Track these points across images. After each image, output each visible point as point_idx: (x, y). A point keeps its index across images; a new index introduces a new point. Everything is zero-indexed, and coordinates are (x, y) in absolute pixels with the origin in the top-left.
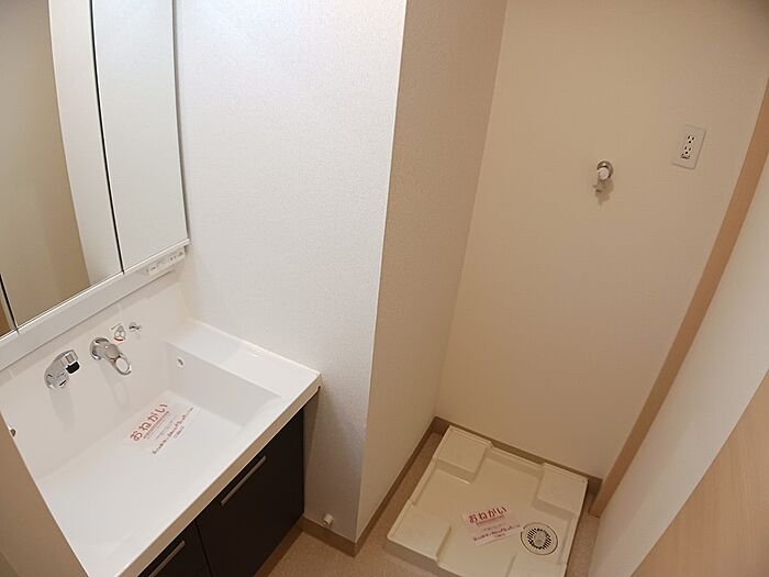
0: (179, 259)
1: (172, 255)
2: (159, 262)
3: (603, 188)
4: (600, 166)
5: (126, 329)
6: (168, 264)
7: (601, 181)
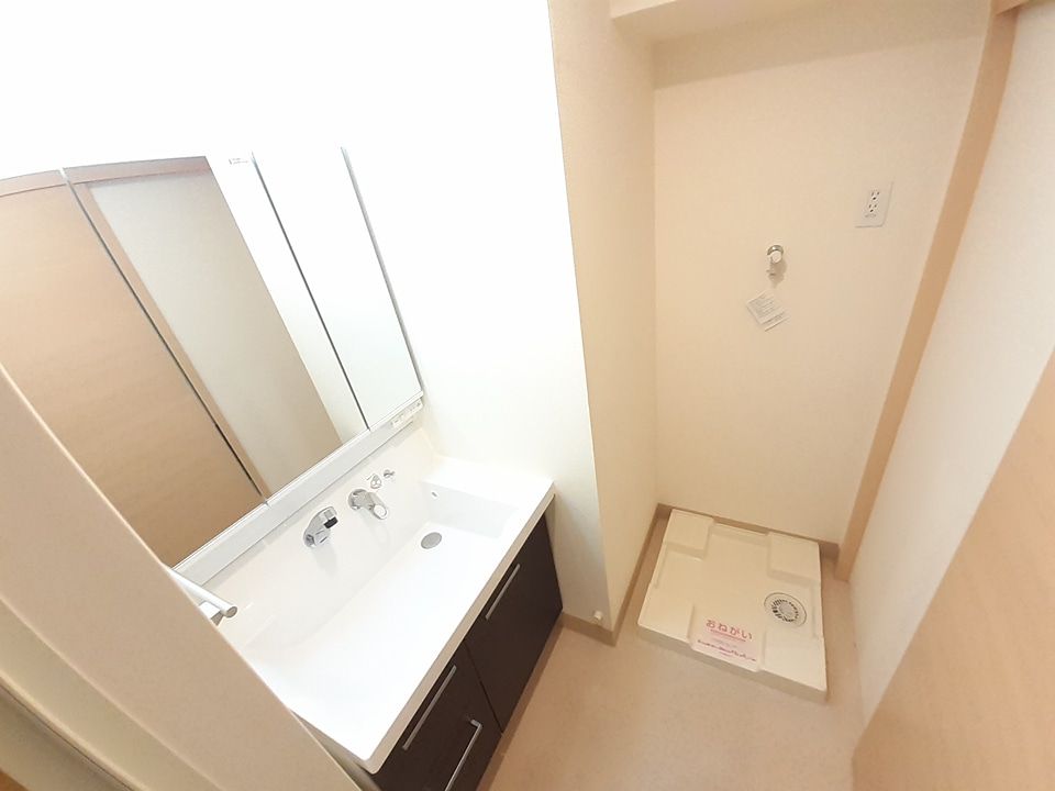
0: (418, 409)
1: (411, 407)
2: (400, 415)
3: (777, 271)
4: (770, 252)
5: (381, 477)
6: (409, 415)
7: (773, 264)
